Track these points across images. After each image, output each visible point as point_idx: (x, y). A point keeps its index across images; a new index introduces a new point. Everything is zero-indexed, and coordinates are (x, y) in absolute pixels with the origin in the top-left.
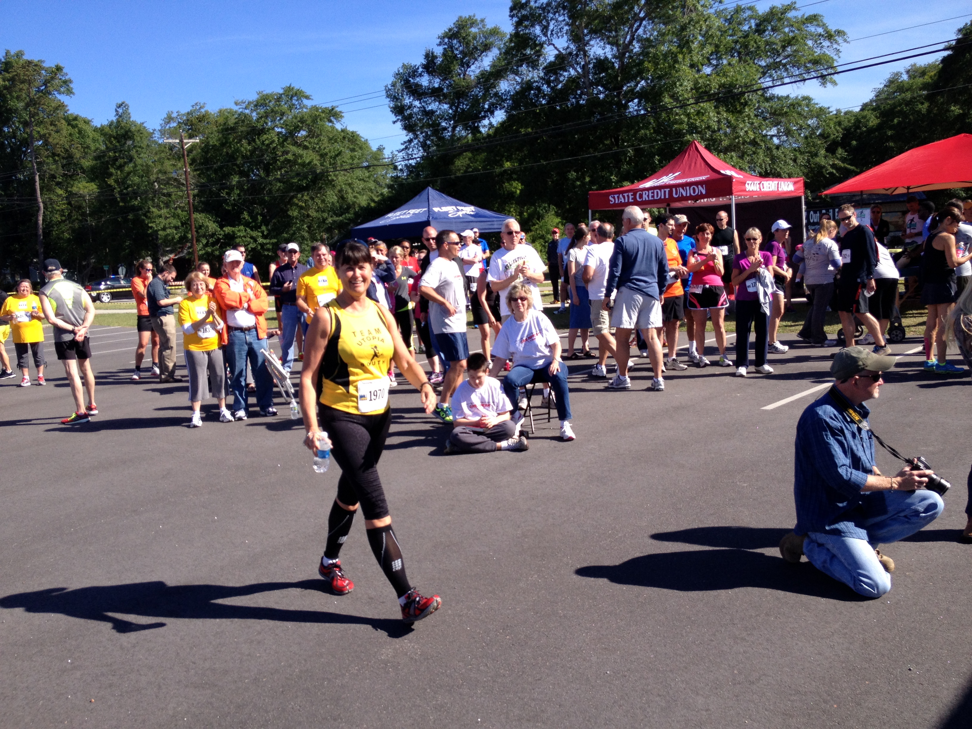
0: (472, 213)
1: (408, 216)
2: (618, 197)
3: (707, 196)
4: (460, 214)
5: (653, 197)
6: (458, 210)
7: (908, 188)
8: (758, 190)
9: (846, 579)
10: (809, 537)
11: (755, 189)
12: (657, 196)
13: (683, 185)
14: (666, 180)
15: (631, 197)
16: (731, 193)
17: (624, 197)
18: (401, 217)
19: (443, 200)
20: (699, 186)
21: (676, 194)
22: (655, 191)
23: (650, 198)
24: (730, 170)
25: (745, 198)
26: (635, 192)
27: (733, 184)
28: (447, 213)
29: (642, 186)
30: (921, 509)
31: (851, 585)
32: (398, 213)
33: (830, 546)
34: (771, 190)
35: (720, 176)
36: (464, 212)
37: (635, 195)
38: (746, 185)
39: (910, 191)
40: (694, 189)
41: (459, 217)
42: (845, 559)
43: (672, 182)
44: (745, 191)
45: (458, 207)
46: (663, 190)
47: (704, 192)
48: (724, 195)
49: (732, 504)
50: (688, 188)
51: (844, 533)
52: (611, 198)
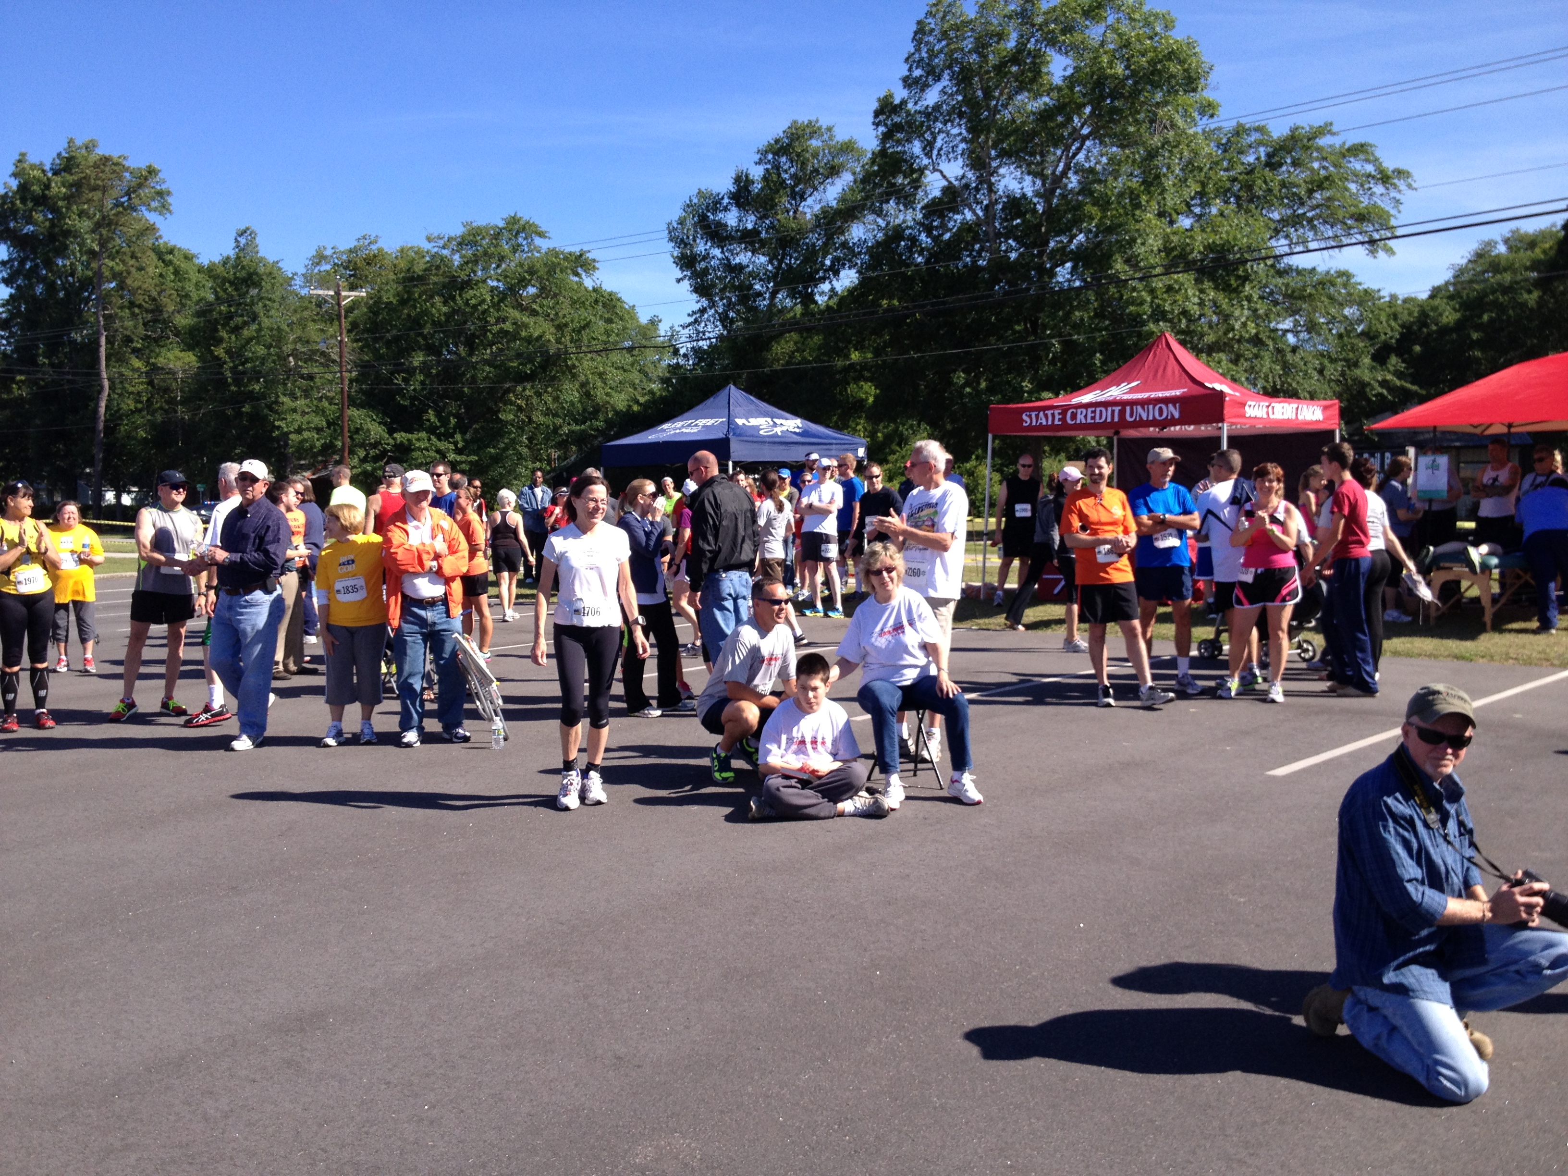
0: (797, 430)
1: (695, 430)
2: (1037, 416)
3: (1181, 422)
4: (778, 430)
5: (1093, 418)
6: (775, 425)
7: (1510, 426)
8: (1265, 416)
9: (1413, 1068)
10: (1353, 994)
11: (1259, 415)
12: (1101, 418)
13: (1143, 403)
14: (1116, 392)
15: (1057, 417)
16: (1220, 418)
17: (1046, 416)
18: (684, 430)
19: (752, 407)
20: (1170, 406)
21: (1131, 416)
22: (1098, 410)
23: (1089, 421)
24: (1221, 383)
25: (1242, 428)
26: (1064, 410)
27: (1226, 405)
28: (757, 428)
29: (1075, 401)
30: (1545, 963)
31: (1422, 1080)
32: (679, 424)
33: (1388, 1012)
34: (1285, 417)
35: (1202, 391)
36: (784, 428)
37: (1064, 413)
38: (1247, 408)
39: (1513, 430)
40: (1161, 409)
41: (775, 435)
42: (1413, 1035)
43: (1125, 397)
44: (1244, 416)
45: (775, 420)
46: (1110, 409)
47: (1177, 415)
48: (1208, 421)
49: (1221, 932)
50: (1151, 407)
51: (1413, 991)
52: (1024, 417)
